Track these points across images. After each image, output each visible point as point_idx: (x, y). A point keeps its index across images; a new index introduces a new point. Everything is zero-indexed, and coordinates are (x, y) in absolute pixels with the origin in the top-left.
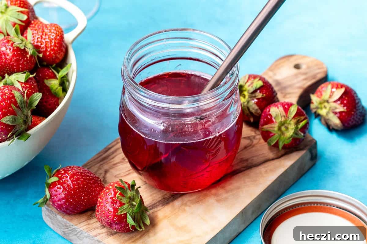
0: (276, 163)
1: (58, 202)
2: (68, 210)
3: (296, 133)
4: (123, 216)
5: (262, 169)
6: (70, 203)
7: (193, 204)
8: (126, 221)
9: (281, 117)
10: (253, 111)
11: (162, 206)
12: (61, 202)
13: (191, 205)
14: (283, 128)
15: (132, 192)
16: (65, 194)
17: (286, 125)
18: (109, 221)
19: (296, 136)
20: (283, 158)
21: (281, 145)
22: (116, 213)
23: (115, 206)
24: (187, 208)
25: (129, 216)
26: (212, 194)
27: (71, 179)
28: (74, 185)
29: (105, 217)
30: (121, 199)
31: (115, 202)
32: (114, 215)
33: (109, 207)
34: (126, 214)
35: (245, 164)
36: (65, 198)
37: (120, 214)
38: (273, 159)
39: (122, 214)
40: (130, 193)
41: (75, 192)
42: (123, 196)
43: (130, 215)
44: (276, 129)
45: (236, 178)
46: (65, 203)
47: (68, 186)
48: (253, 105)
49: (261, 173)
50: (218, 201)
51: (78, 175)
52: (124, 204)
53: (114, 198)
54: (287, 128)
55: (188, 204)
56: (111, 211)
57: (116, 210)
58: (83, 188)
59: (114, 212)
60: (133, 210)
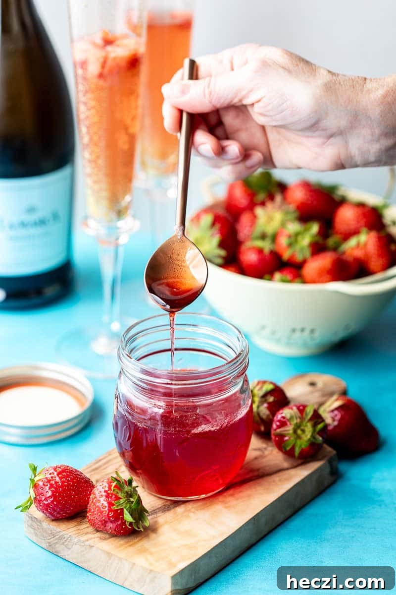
0: (292, 472)
1: (44, 502)
2: (55, 511)
3: (313, 436)
4: (119, 511)
5: (276, 478)
6: (58, 502)
7: (197, 510)
8: (123, 518)
9: (297, 418)
10: (264, 417)
11: (163, 512)
12: (47, 501)
13: (196, 511)
14: (299, 432)
15: (130, 488)
16: (53, 492)
17: (302, 428)
18: (103, 518)
19: (313, 440)
20: (300, 468)
21: (297, 451)
22: (112, 507)
23: (110, 500)
24: (191, 514)
25: (126, 512)
26: (220, 502)
27: (60, 476)
28: (62, 482)
29: (99, 514)
30: (117, 493)
31: (110, 495)
32: (110, 510)
33: (103, 502)
34: (122, 510)
35: (256, 474)
36: (53, 495)
37: (116, 508)
38: (288, 469)
39: (118, 510)
40: (127, 488)
41: (64, 490)
42: (119, 489)
43: (127, 510)
44: (291, 432)
45: (246, 486)
46: (52, 502)
47: (56, 483)
48: (264, 410)
49: (274, 481)
50: (226, 507)
51: (67, 472)
52: (121, 498)
53: (109, 492)
54: (303, 431)
55: (193, 510)
56: (105, 506)
57: (110, 504)
58: (73, 486)
59: (109, 507)
60: (130, 506)
